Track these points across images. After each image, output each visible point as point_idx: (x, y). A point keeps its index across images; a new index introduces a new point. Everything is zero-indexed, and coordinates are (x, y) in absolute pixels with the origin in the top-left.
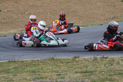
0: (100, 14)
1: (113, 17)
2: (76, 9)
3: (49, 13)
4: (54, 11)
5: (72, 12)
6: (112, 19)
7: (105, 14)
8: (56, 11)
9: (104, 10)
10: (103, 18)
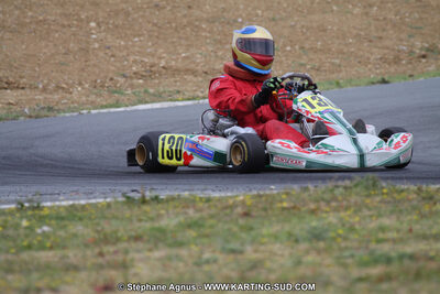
0: (355, 32)
1: (428, 50)
2: (224, 10)
3: (93, 24)
4: (117, 13)
5: (211, 21)
6: (424, 57)
7: (381, 35)
8: (127, 14)
9: (367, 14)
10: (377, 54)
